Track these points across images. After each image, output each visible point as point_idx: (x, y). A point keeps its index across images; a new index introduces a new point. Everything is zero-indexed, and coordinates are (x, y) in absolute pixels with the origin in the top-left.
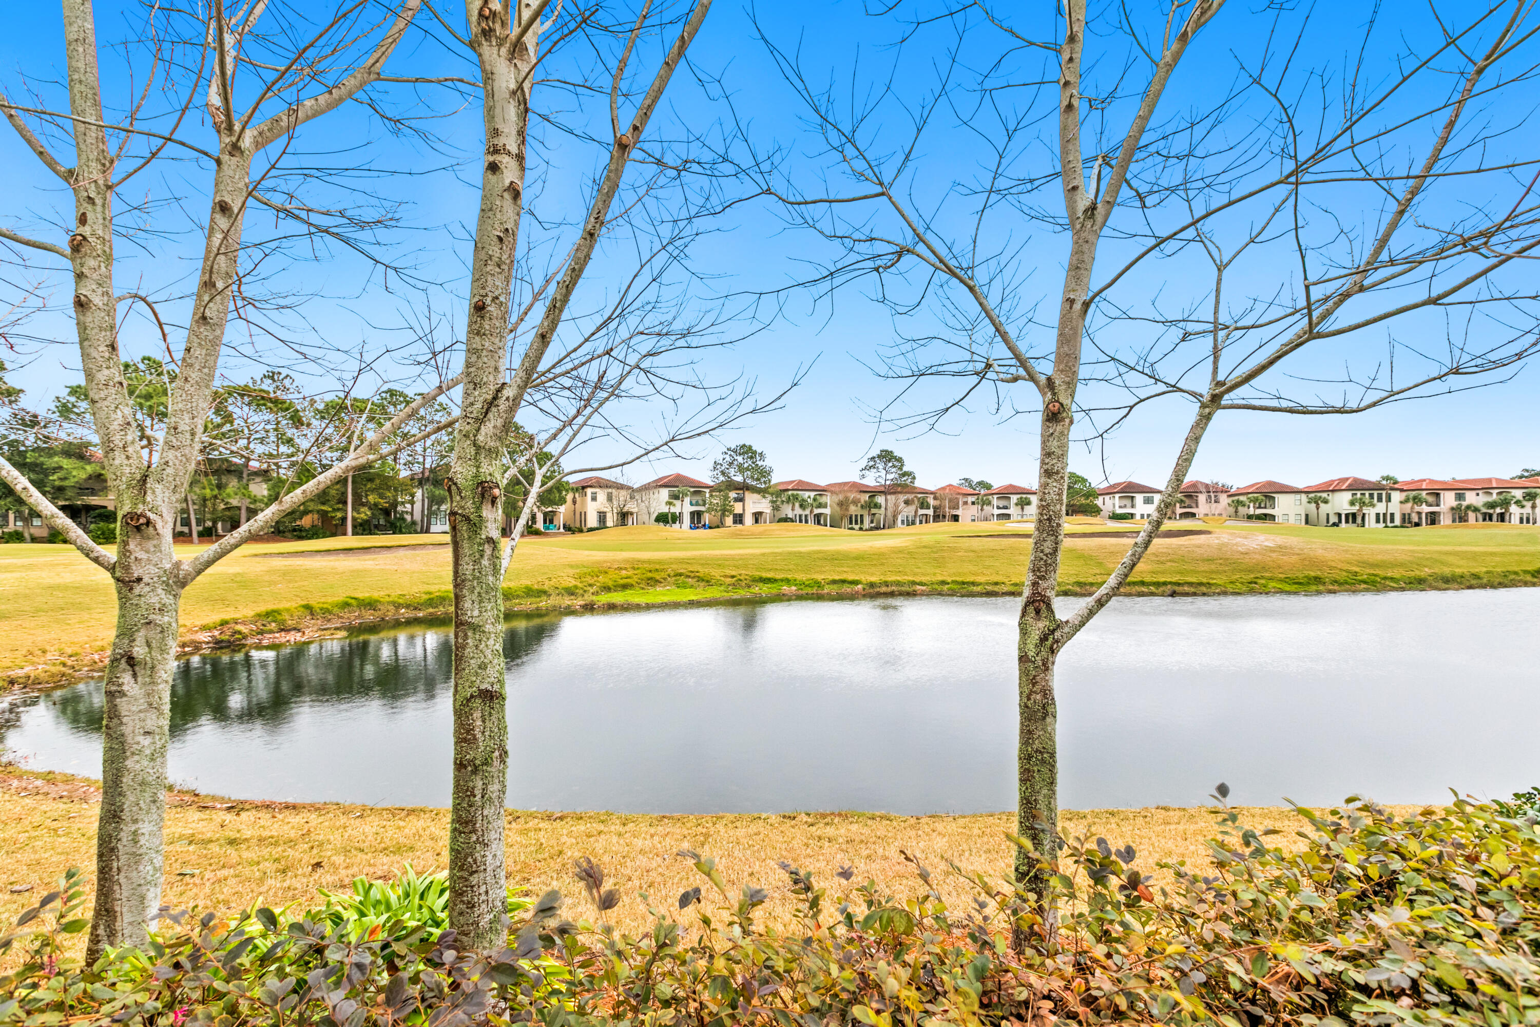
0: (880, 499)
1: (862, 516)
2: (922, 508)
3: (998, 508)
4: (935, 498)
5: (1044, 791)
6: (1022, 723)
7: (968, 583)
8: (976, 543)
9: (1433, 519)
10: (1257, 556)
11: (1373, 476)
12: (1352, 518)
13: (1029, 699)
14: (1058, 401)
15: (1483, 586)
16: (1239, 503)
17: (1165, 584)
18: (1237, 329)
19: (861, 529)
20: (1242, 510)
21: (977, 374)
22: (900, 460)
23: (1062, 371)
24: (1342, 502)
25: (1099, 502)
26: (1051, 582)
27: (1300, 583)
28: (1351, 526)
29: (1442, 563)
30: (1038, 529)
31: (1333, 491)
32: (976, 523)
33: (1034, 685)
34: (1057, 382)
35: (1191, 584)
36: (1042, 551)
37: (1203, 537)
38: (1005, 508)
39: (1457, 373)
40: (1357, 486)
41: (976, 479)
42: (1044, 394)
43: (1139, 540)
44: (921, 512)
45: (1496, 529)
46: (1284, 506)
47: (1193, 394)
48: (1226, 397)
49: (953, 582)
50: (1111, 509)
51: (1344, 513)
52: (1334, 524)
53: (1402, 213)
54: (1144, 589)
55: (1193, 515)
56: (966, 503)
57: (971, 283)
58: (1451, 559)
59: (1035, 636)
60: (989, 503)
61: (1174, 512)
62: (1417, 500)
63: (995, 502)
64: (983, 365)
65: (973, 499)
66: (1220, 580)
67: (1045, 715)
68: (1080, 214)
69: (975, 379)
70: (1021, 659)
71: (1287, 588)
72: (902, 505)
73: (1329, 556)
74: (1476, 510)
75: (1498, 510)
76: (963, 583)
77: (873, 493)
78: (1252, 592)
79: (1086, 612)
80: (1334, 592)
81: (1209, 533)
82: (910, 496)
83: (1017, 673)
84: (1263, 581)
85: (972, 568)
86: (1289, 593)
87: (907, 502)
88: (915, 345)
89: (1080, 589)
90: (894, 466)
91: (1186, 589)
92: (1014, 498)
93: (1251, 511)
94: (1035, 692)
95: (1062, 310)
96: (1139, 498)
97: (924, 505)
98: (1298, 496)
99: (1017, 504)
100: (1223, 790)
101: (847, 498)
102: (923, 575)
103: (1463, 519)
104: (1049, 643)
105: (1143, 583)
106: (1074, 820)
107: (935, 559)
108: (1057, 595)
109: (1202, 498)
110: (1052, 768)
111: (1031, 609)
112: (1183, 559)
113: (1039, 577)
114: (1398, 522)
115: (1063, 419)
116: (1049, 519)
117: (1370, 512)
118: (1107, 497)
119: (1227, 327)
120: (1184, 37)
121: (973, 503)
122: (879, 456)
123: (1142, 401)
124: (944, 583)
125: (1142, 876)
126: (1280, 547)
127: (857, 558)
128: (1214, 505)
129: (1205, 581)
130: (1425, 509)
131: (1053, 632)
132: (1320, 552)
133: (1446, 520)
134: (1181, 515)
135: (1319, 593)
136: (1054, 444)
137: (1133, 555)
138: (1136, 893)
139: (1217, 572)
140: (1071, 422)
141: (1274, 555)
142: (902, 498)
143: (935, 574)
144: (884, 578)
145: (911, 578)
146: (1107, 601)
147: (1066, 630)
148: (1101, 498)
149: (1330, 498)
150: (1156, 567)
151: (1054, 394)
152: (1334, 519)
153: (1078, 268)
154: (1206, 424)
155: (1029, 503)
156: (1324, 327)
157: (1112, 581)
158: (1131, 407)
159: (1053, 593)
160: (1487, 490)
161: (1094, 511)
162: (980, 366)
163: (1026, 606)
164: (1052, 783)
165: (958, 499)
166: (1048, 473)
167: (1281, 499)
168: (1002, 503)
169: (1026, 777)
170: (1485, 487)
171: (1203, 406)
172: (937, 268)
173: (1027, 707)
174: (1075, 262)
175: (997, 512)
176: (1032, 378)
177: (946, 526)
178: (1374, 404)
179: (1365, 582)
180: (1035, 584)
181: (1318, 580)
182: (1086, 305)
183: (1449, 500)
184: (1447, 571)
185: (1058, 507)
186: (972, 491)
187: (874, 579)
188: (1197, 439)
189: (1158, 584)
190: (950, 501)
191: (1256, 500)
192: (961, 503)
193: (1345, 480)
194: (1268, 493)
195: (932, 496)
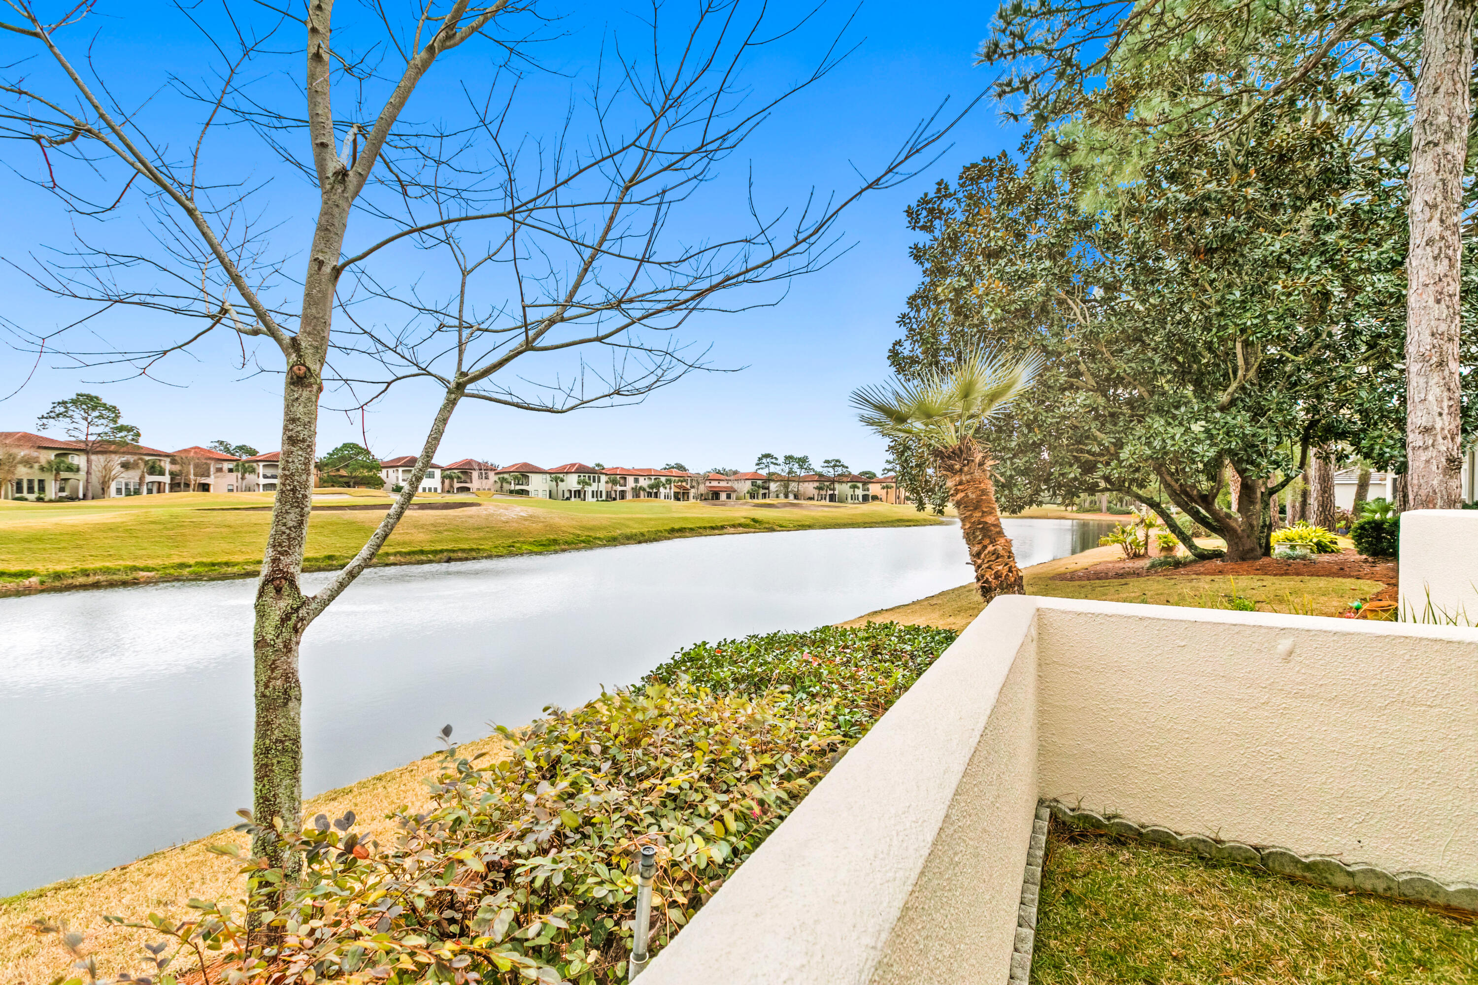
0: (77, 460)
1: (41, 482)
2: (151, 474)
3: (265, 477)
4: (173, 462)
5: (287, 782)
6: (258, 716)
7: (219, 564)
8: (231, 517)
9: (623, 495)
10: (515, 525)
11: (591, 464)
12: (578, 493)
13: (267, 686)
14: (304, 365)
15: (646, 541)
16: (503, 480)
17: (442, 551)
18: (479, 329)
19: (40, 499)
20: (506, 486)
21: (212, 317)
22: (113, 409)
23: (309, 334)
24: (572, 482)
25: (383, 474)
26: (295, 557)
27: (544, 545)
28: (578, 500)
29: (628, 527)
30: (280, 501)
31: (566, 473)
32: (235, 494)
33: (273, 671)
34: (303, 344)
35: (463, 550)
36: (284, 524)
37: (474, 508)
38: (274, 477)
39: (618, 394)
40: (581, 470)
41: (234, 443)
42: (288, 355)
43: (392, 511)
44: (149, 478)
45: (653, 503)
46: (538, 484)
47: (441, 379)
48: (469, 386)
49: (197, 564)
50: (394, 481)
51: (573, 490)
52: (568, 499)
53: (586, 270)
54: (424, 558)
55: (468, 489)
56: (219, 470)
57: (190, 205)
58: (631, 523)
59: (275, 617)
60: (253, 471)
61: (452, 486)
62: (615, 482)
63: (261, 469)
64: (219, 309)
65: (231, 465)
66: (487, 545)
67: (288, 700)
68: (330, 175)
69: (209, 322)
70: (257, 644)
71: (535, 549)
72: (118, 468)
73: (563, 523)
74: (644, 490)
75: (654, 490)
76: (213, 565)
77: (64, 451)
78: (511, 554)
79: (336, 586)
80: (564, 551)
81: (479, 505)
82: (131, 459)
83: (253, 661)
84: (518, 545)
85: (225, 546)
86: (537, 553)
87: (125, 466)
88: (111, 262)
89: (329, 563)
90: (101, 417)
91: (460, 555)
93: (512, 487)
94: (275, 678)
95: (310, 268)
97: (154, 470)
98: (544, 476)
100: (447, 731)
101: (11, 455)
102: (149, 557)
103: (638, 496)
104: (291, 623)
105: (422, 552)
106: (340, 799)
107: (169, 538)
108: (303, 571)
109: (475, 474)
110: (295, 755)
111: (270, 588)
112: (457, 529)
113: (280, 553)
114: (604, 497)
115: (310, 385)
116: (294, 490)
117: (589, 489)
118: (391, 471)
119: (472, 327)
120: (431, 49)
121: (231, 470)
122: (74, 402)
123: (398, 379)
124: (182, 566)
125: (359, 836)
126: (531, 516)
127: (28, 540)
128: (484, 481)
129: (475, 547)
130: (619, 488)
131: (297, 610)
132: (557, 520)
133: (629, 496)
134: (458, 489)
135: (556, 552)
136: (299, 410)
137: (386, 526)
138: (352, 856)
139: (485, 539)
140: (320, 389)
141: (527, 523)
142: (117, 459)
143: (169, 556)
144: (79, 566)
145: (130, 563)
146: (359, 573)
147: (313, 606)
148: (384, 471)
149: (564, 478)
150: (434, 536)
151: (300, 356)
152: (567, 495)
153: (327, 229)
154: (452, 409)
156: (539, 343)
157: (364, 552)
158: (389, 384)
159: (298, 569)
160: (649, 476)
161: (378, 483)
162: (215, 310)
163: (264, 584)
164: (296, 770)
165: (208, 466)
166: (292, 440)
167: (533, 477)
168: (269, 472)
169: (263, 772)
170: (648, 474)
171: (450, 392)
172: (139, 171)
173: (264, 696)
174: (323, 222)
175: (262, 481)
176: (272, 333)
177: (190, 498)
178: (572, 408)
179: (583, 542)
180: (275, 561)
181: (555, 542)
182: (337, 272)
183: (631, 481)
184: (628, 531)
185: (304, 477)
186: (229, 456)
187: (60, 568)
188: (445, 421)
189: (435, 552)
190: (196, 466)
191: (516, 478)
192: (212, 470)
193: (573, 465)
194: (524, 473)
195: (168, 460)
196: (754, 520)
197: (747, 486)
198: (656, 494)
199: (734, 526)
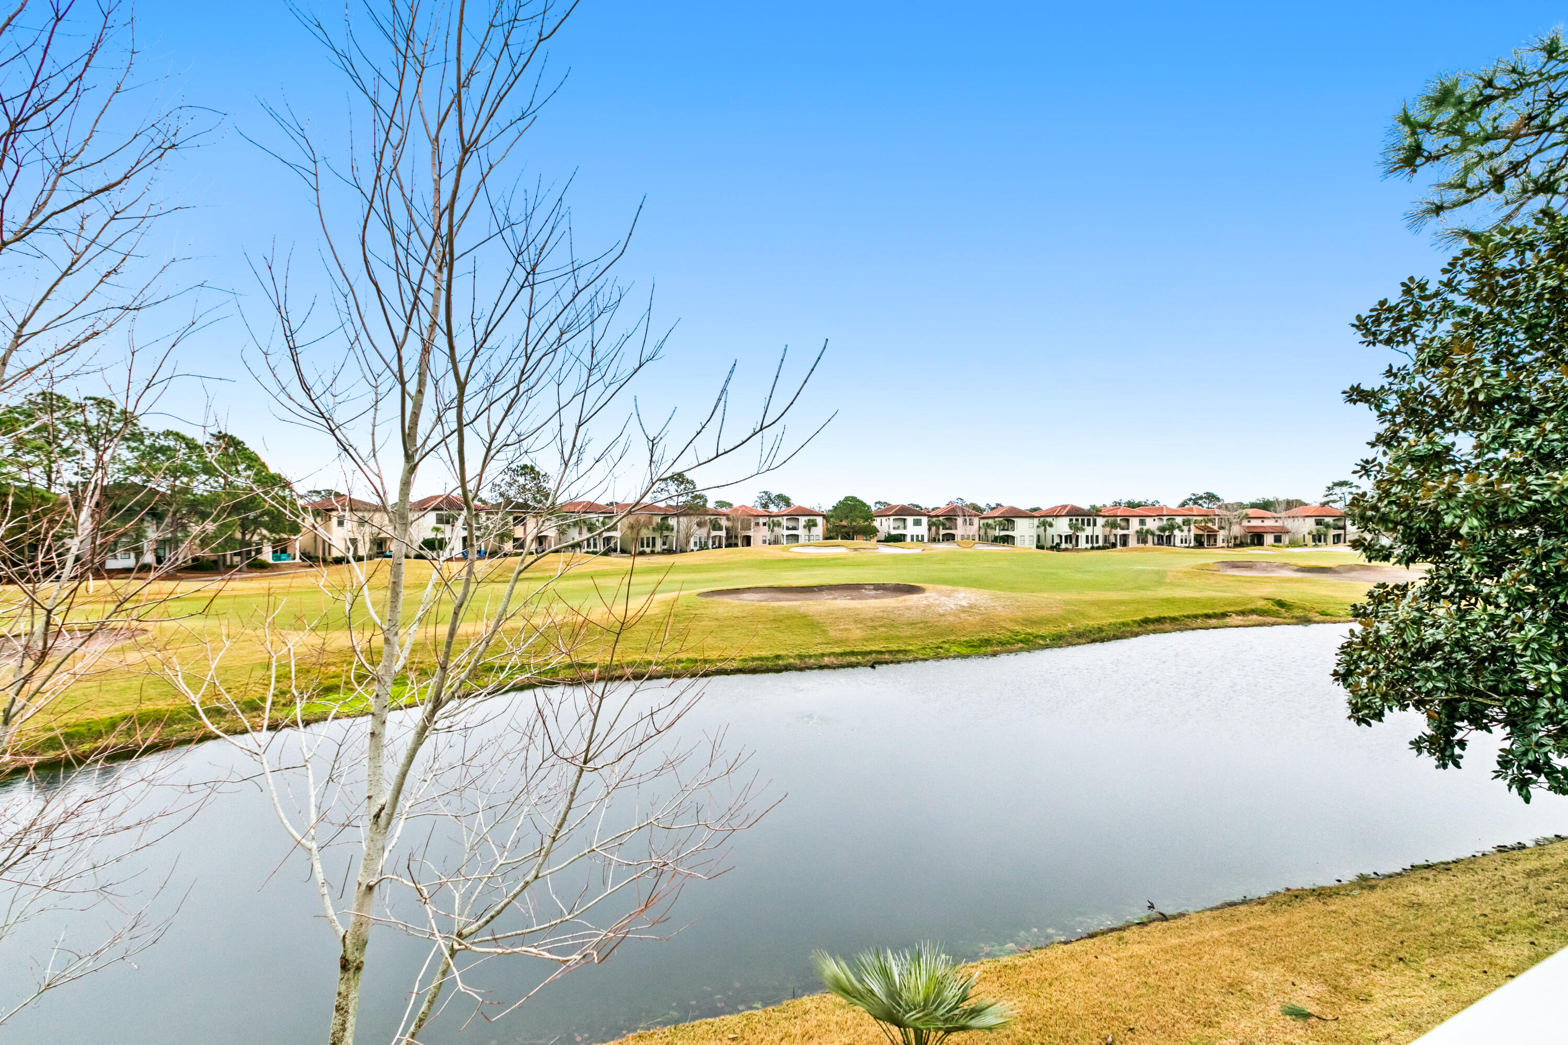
0: (672, 522)
1: (654, 539)
2: (714, 529)
3: (788, 528)
4: (728, 519)
9: (1124, 540)
10: (951, 618)
11: (1086, 506)
12: (1069, 539)
16: (988, 526)
19: (653, 552)
20: (990, 533)
22: (691, 483)
24: (1062, 526)
25: (877, 523)
27: (974, 646)
31: (1057, 516)
35: (890, 652)
37: (914, 597)
38: (795, 528)
40: (1074, 513)
44: (714, 533)
45: (1165, 552)
46: (1024, 530)
50: (886, 530)
51: (1064, 535)
52: (1058, 545)
55: (952, 537)
56: (757, 524)
61: (937, 533)
62: (1114, 526)
66: (915, 645)
71: (964, 651)
72: (695, 527)
74: (1153, 534)
75: (1167, 533)
77: (665, 515)
82: (702, 519)
84: (948, 645)
86: (964, 657)
87: (700, 525)
90: (686, 489)
91: (886, 657)
92: (803, 520)
93: (997, 533)
96: (910, 520)
97: (716, 526)
98: (1031, 521)
99: (805, 527)
101: (637, 521)
103: (1145, 541)
105: (854, 653)
109: (960, 521)
112: (892, 624)
114: (1101, 544)
117: (1082, 535)
118: (884, 519)
121: (764, 524)
122: (671, 479)
128: (969, 527)
129: (903, 647)
130: (1120, 532)
133: (1132, 542)
134: (943, 537)
139: (916, 637)
142: (695, 520)
148: (878, 520)
149: (1054, 523)
150: (868, 633)
152: (1057, 540)
155: (815, 525)
160: (1160, 516)
161: (872, 532)
165: (751, 521)
167: (1019, 522)
168: (791, 524)
170: (1159, 514)
175: (786, 533)
177: (739, 551)
179: (1021, 642)
181: (987, 642)
183: (1135, 525)
189: (865, 654)
190: (743, 522)
191: (1000, 524)
192: (752, 524)
193: (1064, 507)
194: (1009, 517)
195: (724, 518)
196: (1281, 604)
197: (1309, 525)
198: (1169, 537)
199: (1242, 613)
